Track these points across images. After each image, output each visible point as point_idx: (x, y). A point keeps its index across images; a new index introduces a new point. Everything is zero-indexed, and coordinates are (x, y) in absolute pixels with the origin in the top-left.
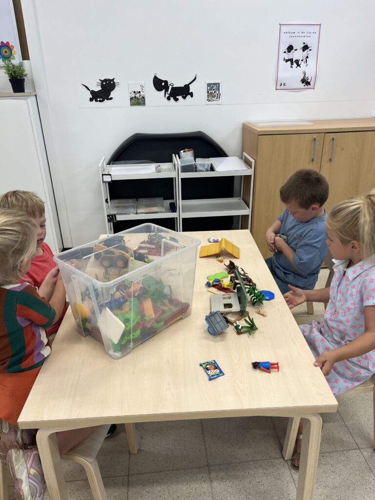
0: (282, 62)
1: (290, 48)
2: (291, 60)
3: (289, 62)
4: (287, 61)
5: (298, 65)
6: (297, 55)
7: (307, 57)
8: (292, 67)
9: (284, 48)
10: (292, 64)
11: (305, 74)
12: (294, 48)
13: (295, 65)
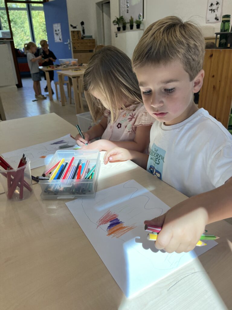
0: (208, 11)
1: (212, 5)
2: (212, 10)
3: (211, 11)
4: (210, 10)
5: (214, 12)
6: (214, 7)
7: (218, 8)
8: (212, 13)
9: (210, 5)
10: (212, 11)
11: (216, 15)
12: (213, 4)
13: (213, 11)
